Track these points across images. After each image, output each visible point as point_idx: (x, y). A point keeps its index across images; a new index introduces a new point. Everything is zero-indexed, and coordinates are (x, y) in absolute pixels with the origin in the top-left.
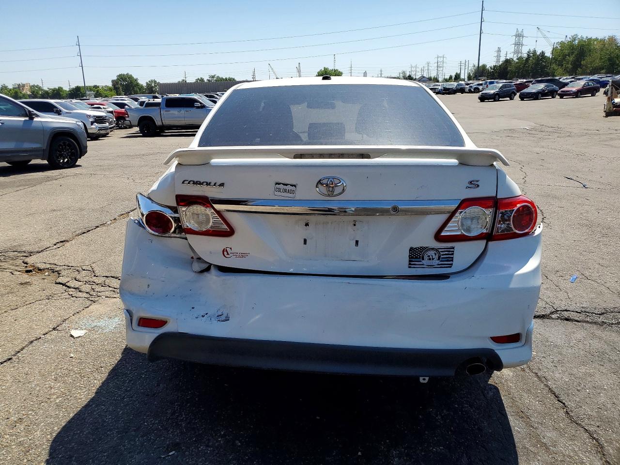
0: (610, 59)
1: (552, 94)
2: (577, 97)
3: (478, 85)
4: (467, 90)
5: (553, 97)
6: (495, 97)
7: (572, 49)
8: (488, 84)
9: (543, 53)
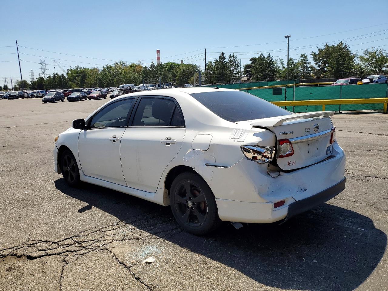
0: (99, 80)
1: (84, 98)
2: (98, 99)
3: (33, 93)
4: (26, 96)
5: (86, 100)
6: (53, 100)
7: (77, 74)
8: (40, 92)
9: (62, 75)
